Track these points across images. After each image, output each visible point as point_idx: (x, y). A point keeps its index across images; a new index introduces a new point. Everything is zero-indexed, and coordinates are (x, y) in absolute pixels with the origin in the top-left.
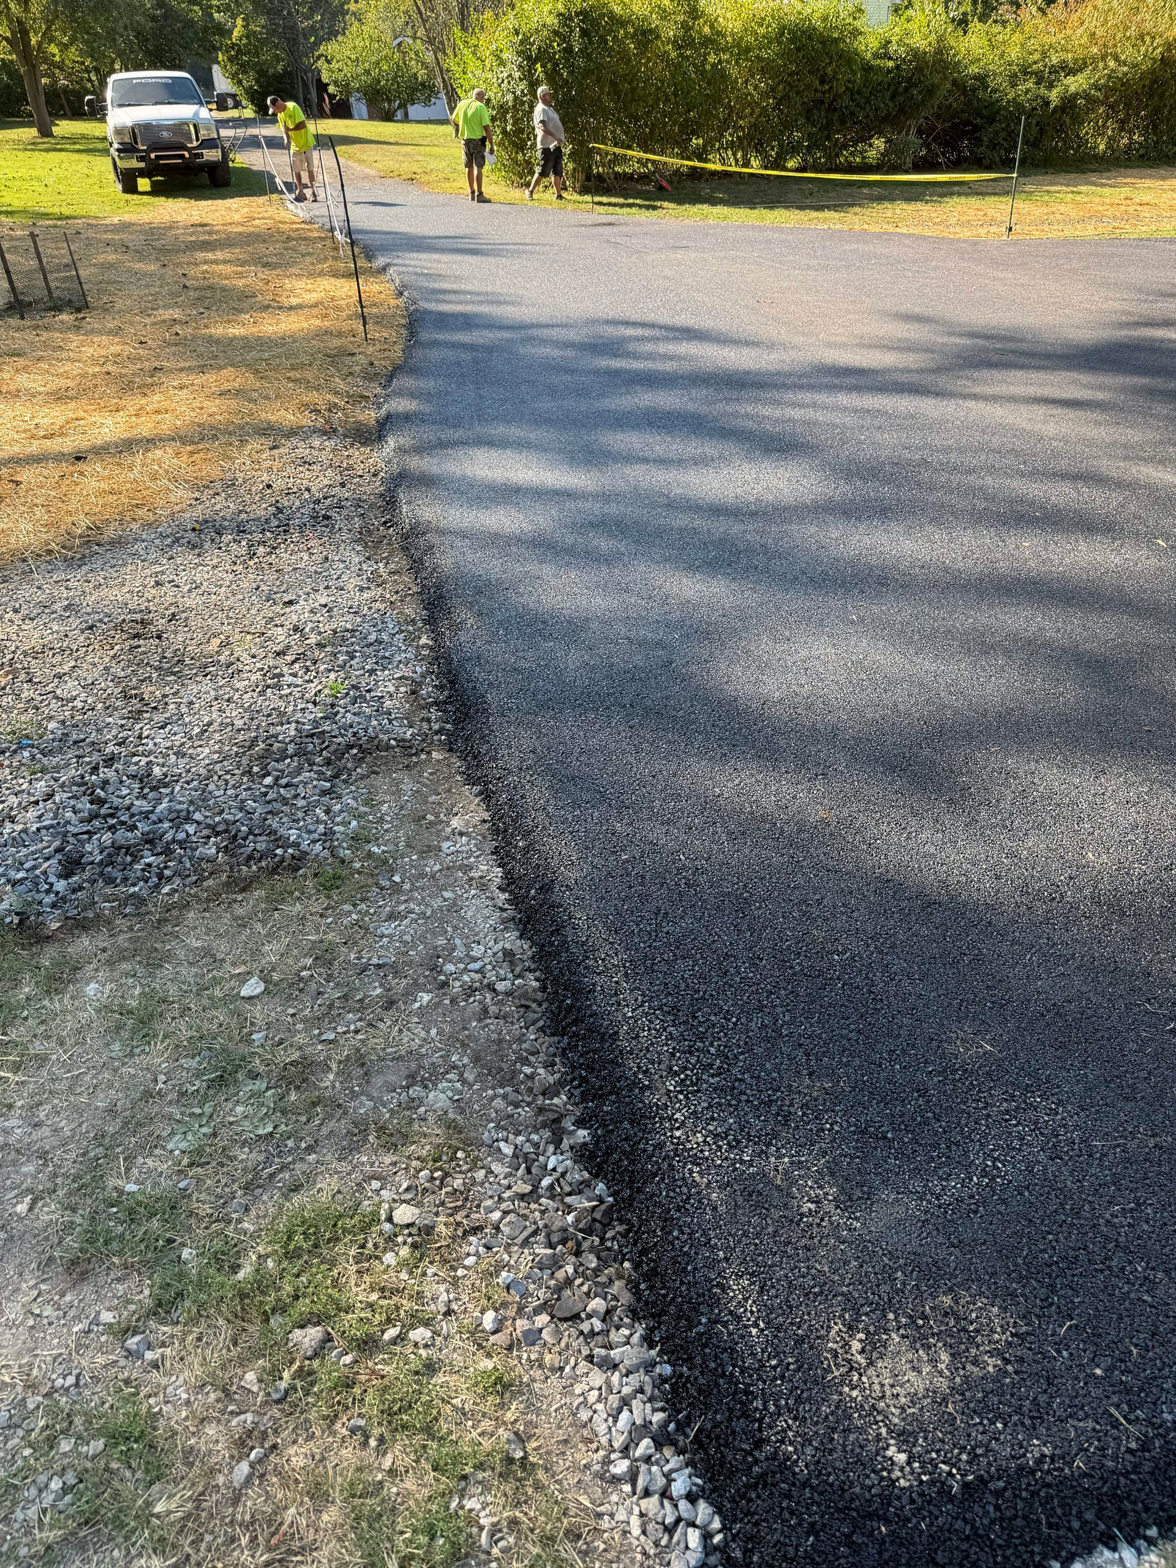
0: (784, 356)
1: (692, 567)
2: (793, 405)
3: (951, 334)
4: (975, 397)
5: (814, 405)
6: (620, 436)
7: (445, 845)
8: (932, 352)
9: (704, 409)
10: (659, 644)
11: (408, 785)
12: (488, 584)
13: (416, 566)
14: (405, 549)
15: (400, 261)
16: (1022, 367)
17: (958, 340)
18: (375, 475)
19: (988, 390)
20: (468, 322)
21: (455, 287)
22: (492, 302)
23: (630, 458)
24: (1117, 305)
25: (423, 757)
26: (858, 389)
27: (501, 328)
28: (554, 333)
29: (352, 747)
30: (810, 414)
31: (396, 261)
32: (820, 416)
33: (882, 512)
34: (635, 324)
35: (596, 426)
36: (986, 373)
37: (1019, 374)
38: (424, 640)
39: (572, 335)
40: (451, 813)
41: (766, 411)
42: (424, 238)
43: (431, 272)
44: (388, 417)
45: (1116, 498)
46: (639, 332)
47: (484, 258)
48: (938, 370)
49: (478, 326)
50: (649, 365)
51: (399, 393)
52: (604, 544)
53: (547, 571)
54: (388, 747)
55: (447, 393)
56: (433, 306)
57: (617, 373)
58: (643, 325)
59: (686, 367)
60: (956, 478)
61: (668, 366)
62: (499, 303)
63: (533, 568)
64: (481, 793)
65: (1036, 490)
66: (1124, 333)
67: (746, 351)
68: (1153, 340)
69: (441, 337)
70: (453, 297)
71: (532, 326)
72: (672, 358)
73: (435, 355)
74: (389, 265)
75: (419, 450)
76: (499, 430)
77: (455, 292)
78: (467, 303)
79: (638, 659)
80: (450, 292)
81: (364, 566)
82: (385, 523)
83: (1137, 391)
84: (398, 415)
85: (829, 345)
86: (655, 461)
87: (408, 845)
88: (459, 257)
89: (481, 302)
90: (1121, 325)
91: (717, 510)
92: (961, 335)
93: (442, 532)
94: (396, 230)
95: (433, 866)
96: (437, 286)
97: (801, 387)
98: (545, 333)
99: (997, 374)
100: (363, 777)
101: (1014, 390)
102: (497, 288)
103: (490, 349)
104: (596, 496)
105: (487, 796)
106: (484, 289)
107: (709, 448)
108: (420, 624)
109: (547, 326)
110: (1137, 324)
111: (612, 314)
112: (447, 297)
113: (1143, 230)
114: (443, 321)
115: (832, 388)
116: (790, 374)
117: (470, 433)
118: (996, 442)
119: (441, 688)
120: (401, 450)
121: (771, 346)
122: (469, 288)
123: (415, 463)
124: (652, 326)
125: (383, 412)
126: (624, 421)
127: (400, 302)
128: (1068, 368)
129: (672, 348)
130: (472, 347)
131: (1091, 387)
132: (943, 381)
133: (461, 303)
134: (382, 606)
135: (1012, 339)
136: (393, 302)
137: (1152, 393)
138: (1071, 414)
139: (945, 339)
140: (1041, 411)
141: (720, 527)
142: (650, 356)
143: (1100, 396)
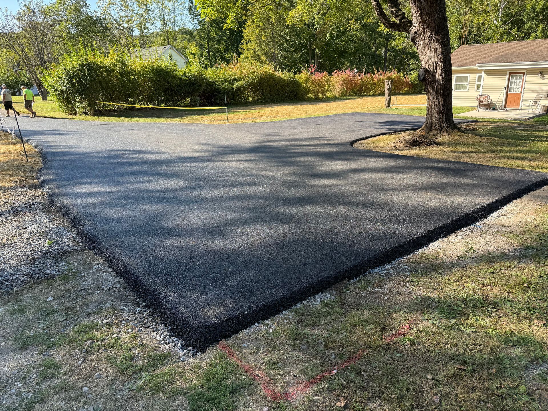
0: (168, 155)
1: (151, 203)
2: (173, 167)
3: (214, 147)
4: (222, 161)
5: (179, 166)
6: (122, 178)
7: (94, 267)
8: (210, 152)
9: (147, 170)
10: (145, 219)
11: (80, 258)
12: (90, 214)
13: (65, 215)
14: (60, 212)
15: (33, 138)
16: (233, 154)
17: (216, 149)
18: (43, 196)
19: (225, 159)
20: (64, 154)
21: (56, 144)
22: (71, 148)
23: (127, 183)
24: (256, 138)
25: (82, 252)
26: (191, 162)
27: (76, 154)
28: (95, 155)
29: (60, 253)
30: (178, 168)
31: (31, 138)
32: (181, 169)
33: (201, 187)
34: (121, 151)
35: (114, 176)
36: (224, 156)
37: (233, 155)
38: (73, 230)
39: (101, 155)
40: (93, 261)
41: (166, 168)
42: (40, 131)
43: (46, 141)
44: (43, 181)
45: (256, 178)
46: (123, 152)
47: (64, 136)
48: (212, 156)
49: (68, 155)
50: (128, 160)
51: (46, 174)
52: (124, 202)
53: (108, 209)
54: (71, 251)
55: (62, 173)
56: (49, 150)
57: (118, 163)
58: (124, 150)
59: (139, 160)
60: (218, 178)
61: (134, 160)
62: (73, 148)
63: (104, 209)
64: (101, 256)
65: (237, 179)
66: (258, 144)
67: (157, 155)
68: (265, 145)
69: (56, 158)
70: (56, 147)
71: (86, 153)
72: (134, 158)
73: (55, 163)
74: (29, 140)
75: (58, 188)
76: (83, 180)
77: (57, 146)
78: (62, 149)
79: (140, 223)
80: (55, 146)
81: (48, 217)
82: (51, 206)
83: (261, 157)
84: (47, 180)
85: (181, 152)
86: (135, 182)
87: (84, 268)
88: (55, 136)
89: (67, 148)
90: (257, 143)
91: (156, 191)
92: (217, 147)
93: (72, 205)
94: (28, 129)
95: (91, 271)
96: (49, 144)
97: (175, 162)
98: (92, 155)
99: (227, 156)
100: (65, 258)
101: (231, 159)
102: (71, 144)
103: (74, 161)
104: (119, 192)
105: (103, 256)
106: (67, 145)
107: (150, 178)
108: (71, 227)
109: (92, 153)
110: (261, 142)
111: (113, 148)
112: (54, 148)
113: (263, 120)
114: (54, 154)
115: (183, 162)
116: (171, 160)
117: (73, 182)
118: (227, 170)
119: (83, 238)
120: (51, 188)
121: (164, 153)
122: (61, 144)
123: (57, 191)
124: (126, 150)
125: (41, 179)
126: (122, 174)
127: (36, 150)
128: (245, 153)
129: (134, 156)
130: (67, 160)
131: (251, 157)
132: (213, 158)
133: (60, 149)
134: (57, 225)
135: (230, 148)
136: (34, 150)
137: (264, 157)
138: (245, 163)
139: (213, 149)
140: (238, 163)
141: (157, 194)
142: (128, 158)
143: (252, 158)
